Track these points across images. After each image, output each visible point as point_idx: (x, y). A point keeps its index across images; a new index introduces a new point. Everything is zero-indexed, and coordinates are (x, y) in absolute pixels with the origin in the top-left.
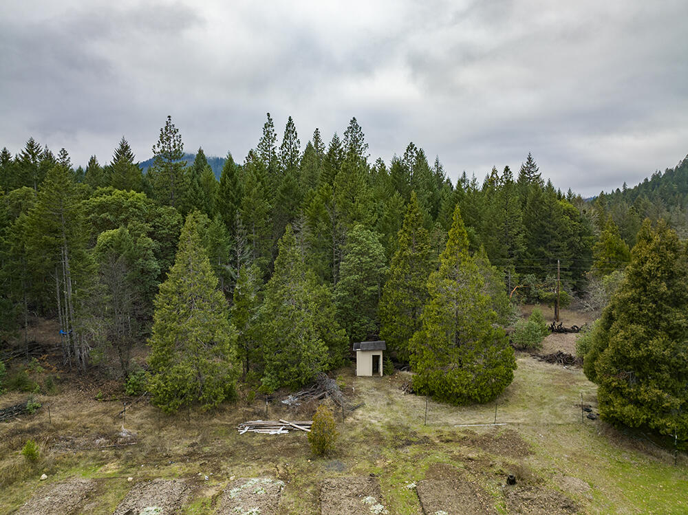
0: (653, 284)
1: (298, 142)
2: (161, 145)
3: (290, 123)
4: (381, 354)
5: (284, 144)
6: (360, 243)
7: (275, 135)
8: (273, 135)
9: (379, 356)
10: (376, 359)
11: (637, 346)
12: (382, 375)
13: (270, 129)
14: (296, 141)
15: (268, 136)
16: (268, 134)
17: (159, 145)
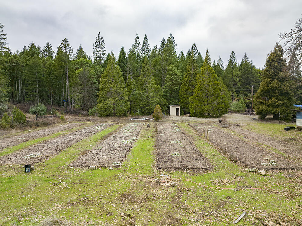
0: (273, 63)
1: (149, 45)
2: (96, 44)
3: (146, 37)
4: (179, 107)
5: (143, 46)
6: (172, 71)
7: (140, 42)
8: (139, 43)
9: (178, 108)
10: (177, 109)
11: (268, 86)
12: (179, 115)
13: (138, 40)
14: (148, 44)
15: (137, 43)
16: (136, 42)
17: (95, 44)
